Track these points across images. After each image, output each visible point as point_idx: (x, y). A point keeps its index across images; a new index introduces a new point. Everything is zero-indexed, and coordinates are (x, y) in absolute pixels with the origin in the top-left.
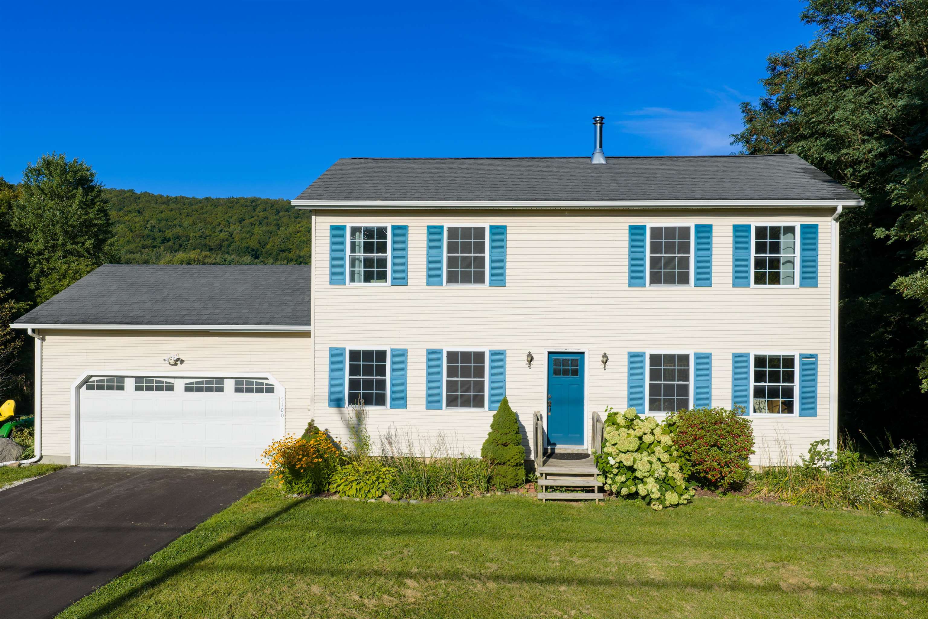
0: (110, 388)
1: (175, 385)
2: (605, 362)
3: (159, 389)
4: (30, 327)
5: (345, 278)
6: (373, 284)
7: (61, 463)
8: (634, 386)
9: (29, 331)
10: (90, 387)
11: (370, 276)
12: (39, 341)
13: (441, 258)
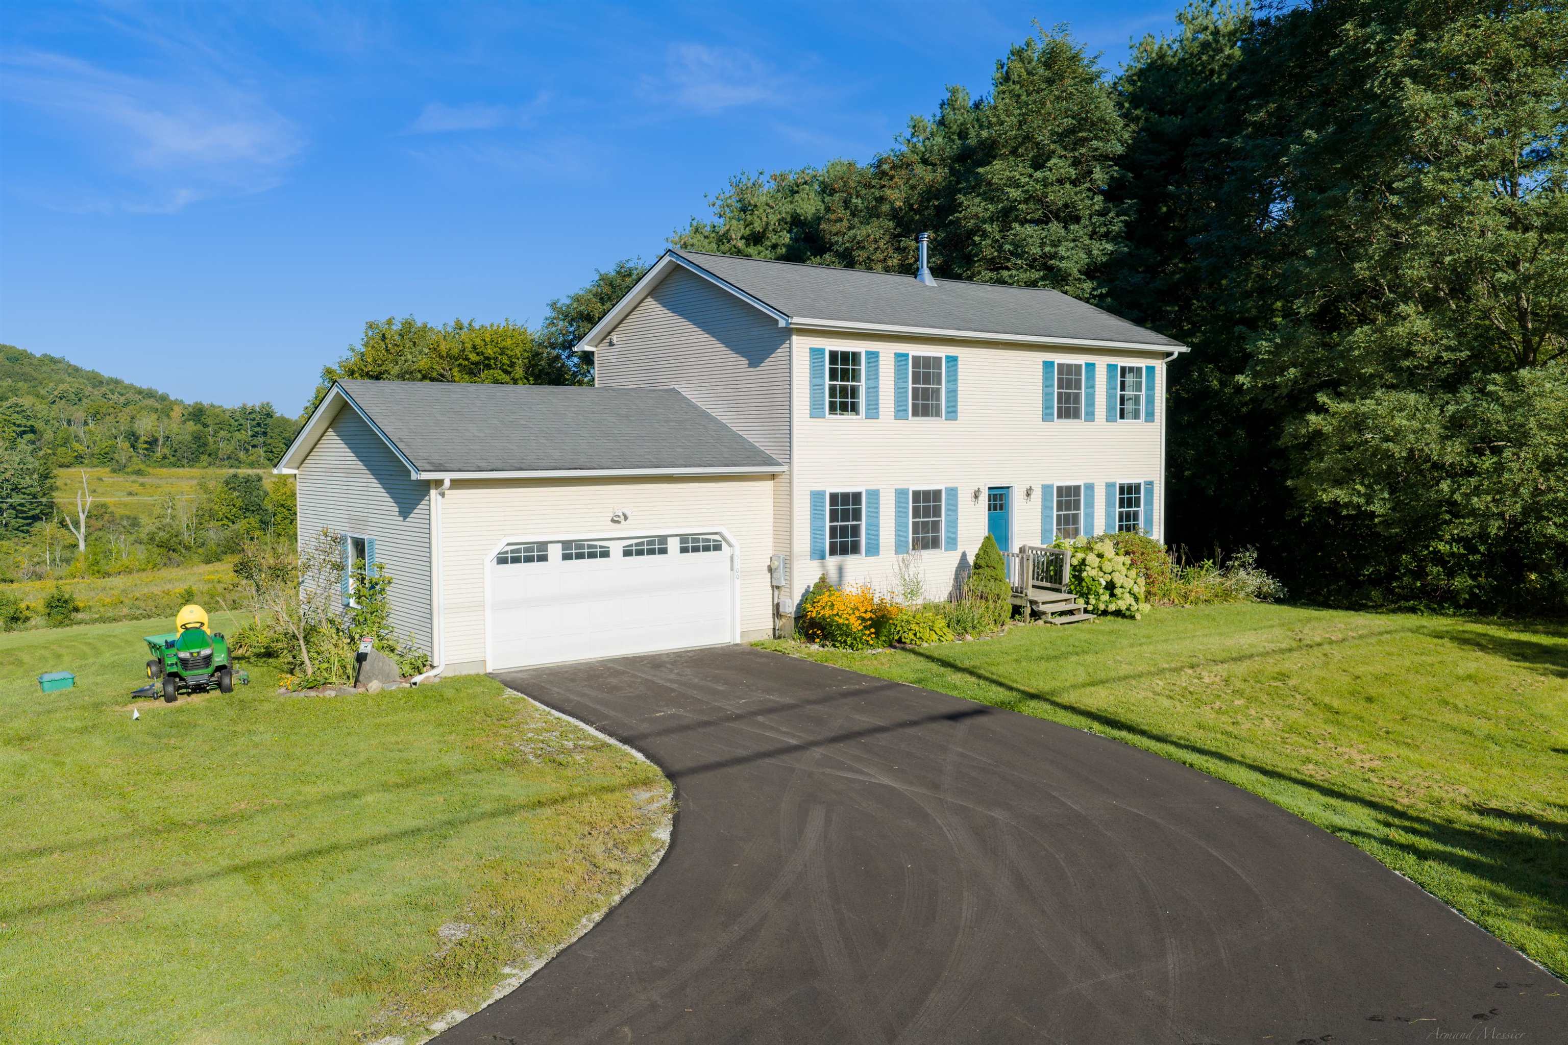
0: (529, 559)
1: (611, 549)
2: (1028, 495)
3: (592, 555)
4: (447, 477)
5: (824, 410)
6: (849, 417)
7: (473, 672)
8: (1046, 518)
9: (447, 483)
10: (502, 560)
11: (844, 408)
12: (439, 497)
13: (907, 389)
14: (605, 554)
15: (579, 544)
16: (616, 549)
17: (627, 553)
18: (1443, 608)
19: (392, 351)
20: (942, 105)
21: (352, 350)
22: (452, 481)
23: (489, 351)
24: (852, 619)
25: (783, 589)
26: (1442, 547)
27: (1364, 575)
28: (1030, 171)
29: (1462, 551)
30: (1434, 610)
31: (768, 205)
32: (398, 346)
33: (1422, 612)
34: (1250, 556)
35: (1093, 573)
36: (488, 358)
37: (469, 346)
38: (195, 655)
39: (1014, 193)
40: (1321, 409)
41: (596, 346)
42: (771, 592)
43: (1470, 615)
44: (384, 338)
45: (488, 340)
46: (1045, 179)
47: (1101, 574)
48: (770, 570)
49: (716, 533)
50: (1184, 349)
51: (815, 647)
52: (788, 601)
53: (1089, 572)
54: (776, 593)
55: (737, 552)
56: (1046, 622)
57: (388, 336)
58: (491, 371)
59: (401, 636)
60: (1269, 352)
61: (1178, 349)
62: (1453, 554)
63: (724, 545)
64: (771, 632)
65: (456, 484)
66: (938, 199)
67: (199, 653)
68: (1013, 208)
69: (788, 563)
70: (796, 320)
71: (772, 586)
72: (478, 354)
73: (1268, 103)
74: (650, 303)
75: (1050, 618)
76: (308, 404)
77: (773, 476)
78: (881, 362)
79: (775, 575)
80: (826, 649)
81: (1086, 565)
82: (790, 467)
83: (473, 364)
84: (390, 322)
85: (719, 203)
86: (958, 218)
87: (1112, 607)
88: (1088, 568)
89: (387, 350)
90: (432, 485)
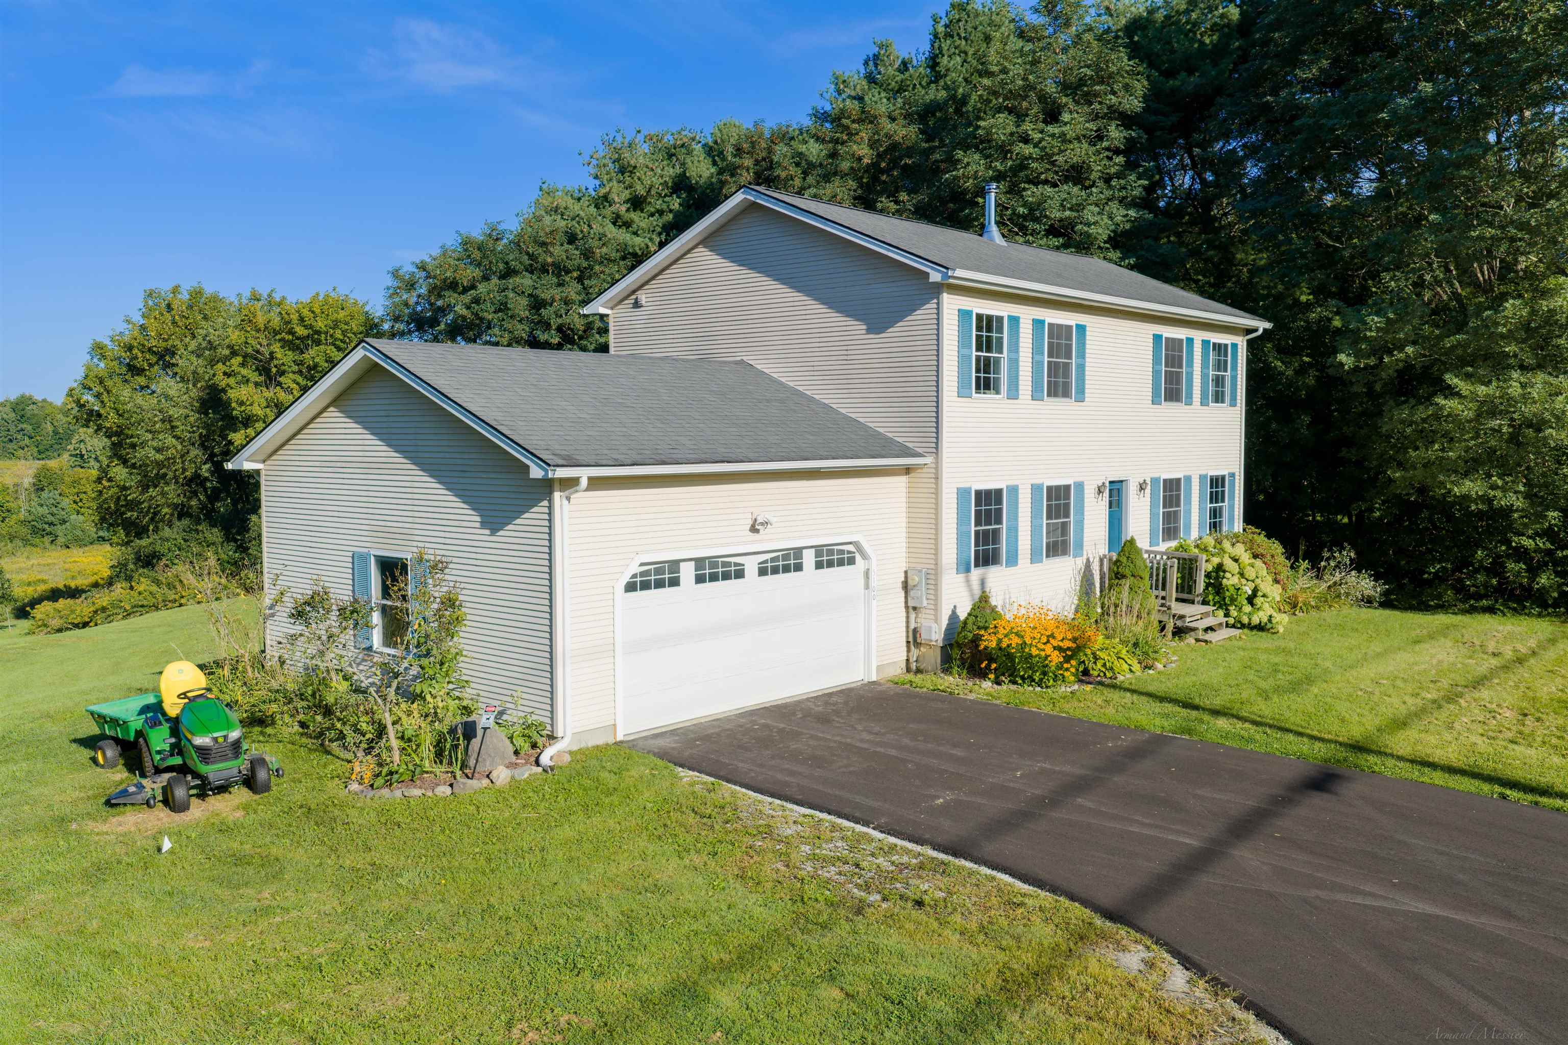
0: (659, 585)
1: (746, 568)
2: (1141, 489)
3: (726, 576)
4: (584, 474)
5: (971, 388)
6: (990, 396)
7: (600, 741)
8: (1153, 516)
9: (584, 482)
10: (631, 587)
11: (987, 387)
12: (565, 502)
13: (1043, 363)
14: (740, 574)
15: (713, 561)
16: (751, 566)
17: (763, 572)
18: (1525, 607)
19: (180, 324)
20: (866, 63)
21: (128, 322)
22: (590, 479)
23: (320, 324)
24: (1049, 649)
25: (923, 611)
26: (1527, 543)
27: (1430, 573)
28: (1041, 125)
29: (1549, 545)
30: (1515, 609)
31: (647, 167)
32: (187, 318)
33: (1502, 612)
34: (1348, 555)
35: (1235, 580)
36: (318, 333)
37: (295, 317)
38: (221, 740)
39: (1028, 150)
40: (1450, 392)
41: (612, 308)
42: (904, 614)
43: (1558, 615)
44: (169, 307)
45: (318, 311)
46: (1063, 134)
47: (1244, 581)
48: (906, 586)
49: (850, 543)
50: (1268, 325)
51: (987, 685)
52: (934, 626)
53: (1230, 581)
54: (913, 615)
55: (874, 567)
56: (1197, 640)
57: (175, 306)
58: (322, 347)
59: (482, 693)
60: (1379, 329)
61: (1263, 325)
62: (1537, 550)
63: (858, 557)
64: (904, 665)
65: (596, 483)
66: (910, 157)
67: (225, 737)
68: (1023, 167)
69: (933, 577)
70: (959, 273)
71: (907, 607)
72: (306, 327)
73: (1319, 59)
74: (703, 253)
75: (1201, 635)
76: (75, 385)
77: (908, 470)
78: (1021, 330)
79: (912, 593)
80: (1004, 687)
81: (1224, 571)
82: (937, 458)
83: (298, 338)
84: (175, 290)
85: (594, 162)
86: (956, 178)
87: (1255, 620)
88: (1228, 575)
89: (174, 323)
90: (557, 486)
